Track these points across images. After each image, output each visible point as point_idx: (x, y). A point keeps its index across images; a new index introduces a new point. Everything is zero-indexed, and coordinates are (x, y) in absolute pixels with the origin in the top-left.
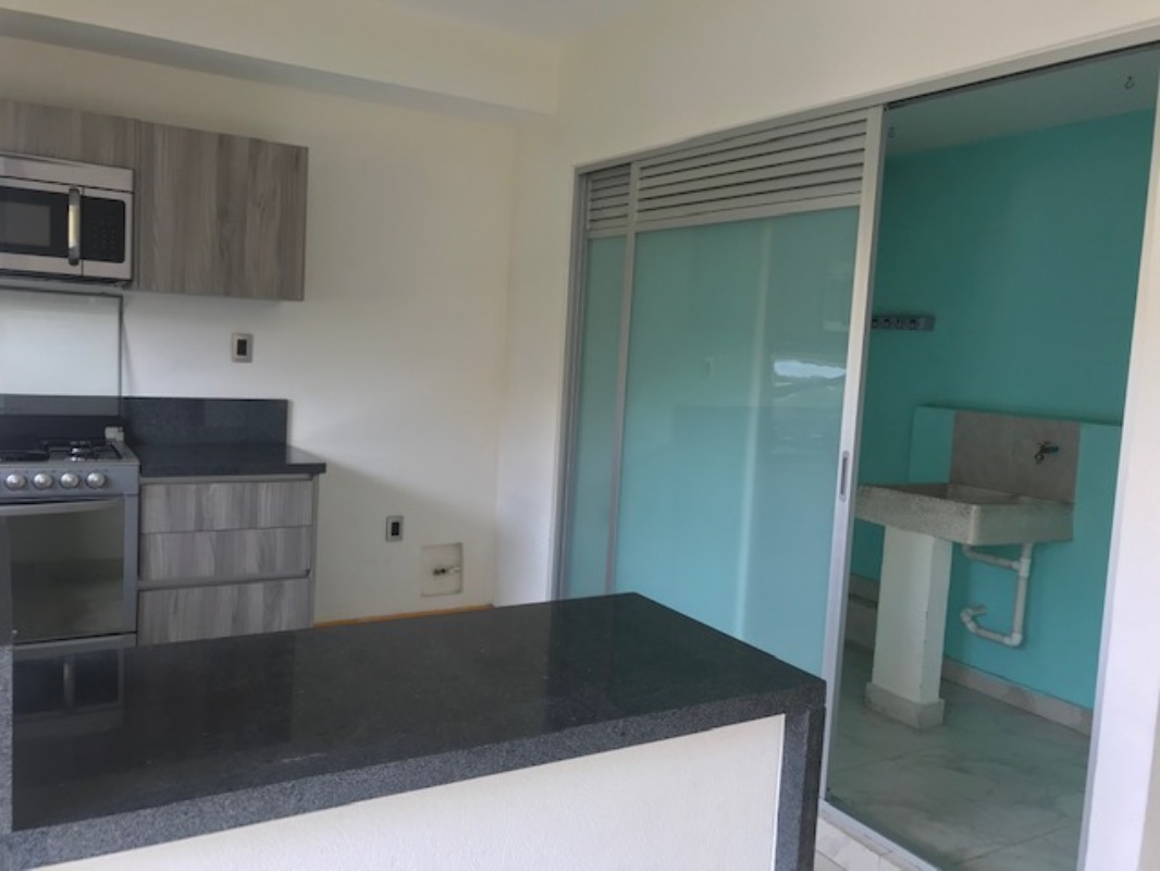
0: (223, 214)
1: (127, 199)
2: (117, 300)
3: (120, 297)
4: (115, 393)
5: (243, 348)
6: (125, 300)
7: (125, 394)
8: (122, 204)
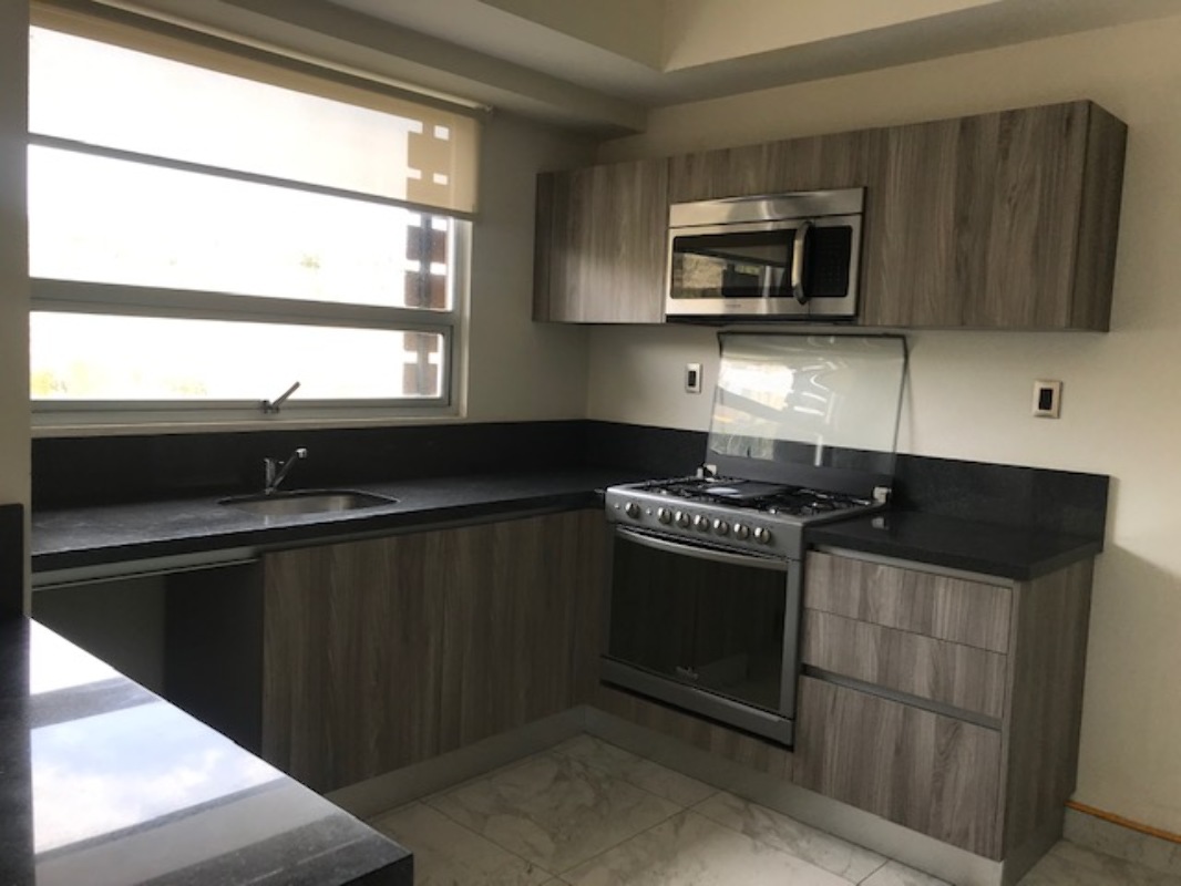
0: (962, 221)
1: (854, 223)
2: (899, 342)
3: (903, 337)
4: (889, 449)
5: (1046, 399)
6: (909, 342)
7: (903, 449)
8: (848, 230)
